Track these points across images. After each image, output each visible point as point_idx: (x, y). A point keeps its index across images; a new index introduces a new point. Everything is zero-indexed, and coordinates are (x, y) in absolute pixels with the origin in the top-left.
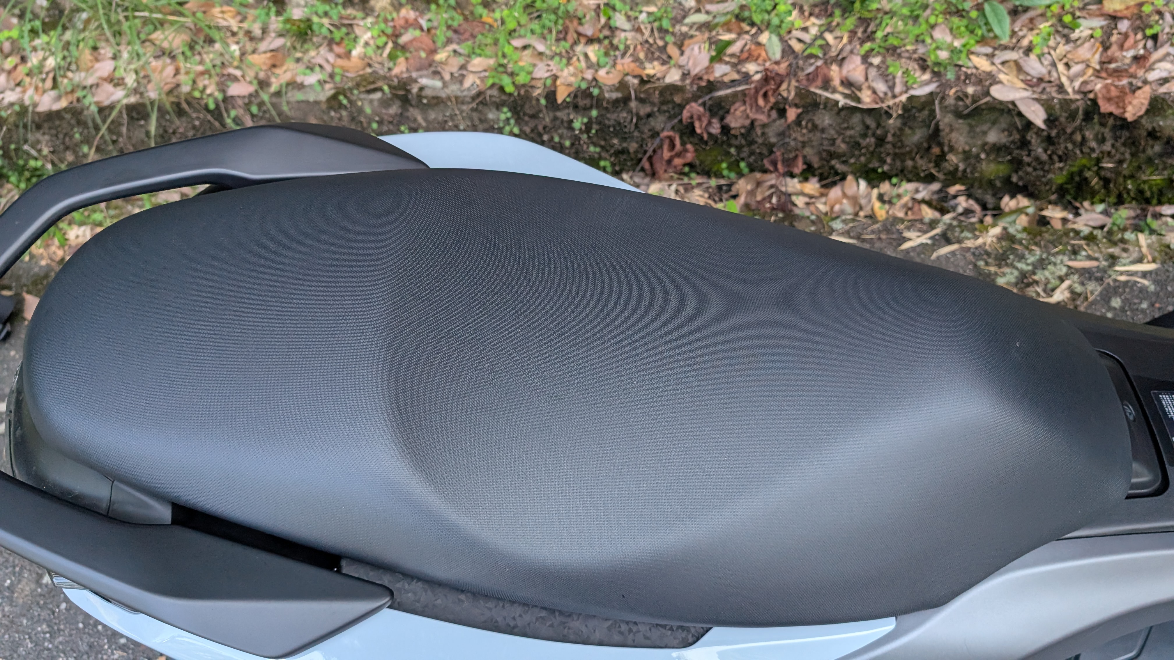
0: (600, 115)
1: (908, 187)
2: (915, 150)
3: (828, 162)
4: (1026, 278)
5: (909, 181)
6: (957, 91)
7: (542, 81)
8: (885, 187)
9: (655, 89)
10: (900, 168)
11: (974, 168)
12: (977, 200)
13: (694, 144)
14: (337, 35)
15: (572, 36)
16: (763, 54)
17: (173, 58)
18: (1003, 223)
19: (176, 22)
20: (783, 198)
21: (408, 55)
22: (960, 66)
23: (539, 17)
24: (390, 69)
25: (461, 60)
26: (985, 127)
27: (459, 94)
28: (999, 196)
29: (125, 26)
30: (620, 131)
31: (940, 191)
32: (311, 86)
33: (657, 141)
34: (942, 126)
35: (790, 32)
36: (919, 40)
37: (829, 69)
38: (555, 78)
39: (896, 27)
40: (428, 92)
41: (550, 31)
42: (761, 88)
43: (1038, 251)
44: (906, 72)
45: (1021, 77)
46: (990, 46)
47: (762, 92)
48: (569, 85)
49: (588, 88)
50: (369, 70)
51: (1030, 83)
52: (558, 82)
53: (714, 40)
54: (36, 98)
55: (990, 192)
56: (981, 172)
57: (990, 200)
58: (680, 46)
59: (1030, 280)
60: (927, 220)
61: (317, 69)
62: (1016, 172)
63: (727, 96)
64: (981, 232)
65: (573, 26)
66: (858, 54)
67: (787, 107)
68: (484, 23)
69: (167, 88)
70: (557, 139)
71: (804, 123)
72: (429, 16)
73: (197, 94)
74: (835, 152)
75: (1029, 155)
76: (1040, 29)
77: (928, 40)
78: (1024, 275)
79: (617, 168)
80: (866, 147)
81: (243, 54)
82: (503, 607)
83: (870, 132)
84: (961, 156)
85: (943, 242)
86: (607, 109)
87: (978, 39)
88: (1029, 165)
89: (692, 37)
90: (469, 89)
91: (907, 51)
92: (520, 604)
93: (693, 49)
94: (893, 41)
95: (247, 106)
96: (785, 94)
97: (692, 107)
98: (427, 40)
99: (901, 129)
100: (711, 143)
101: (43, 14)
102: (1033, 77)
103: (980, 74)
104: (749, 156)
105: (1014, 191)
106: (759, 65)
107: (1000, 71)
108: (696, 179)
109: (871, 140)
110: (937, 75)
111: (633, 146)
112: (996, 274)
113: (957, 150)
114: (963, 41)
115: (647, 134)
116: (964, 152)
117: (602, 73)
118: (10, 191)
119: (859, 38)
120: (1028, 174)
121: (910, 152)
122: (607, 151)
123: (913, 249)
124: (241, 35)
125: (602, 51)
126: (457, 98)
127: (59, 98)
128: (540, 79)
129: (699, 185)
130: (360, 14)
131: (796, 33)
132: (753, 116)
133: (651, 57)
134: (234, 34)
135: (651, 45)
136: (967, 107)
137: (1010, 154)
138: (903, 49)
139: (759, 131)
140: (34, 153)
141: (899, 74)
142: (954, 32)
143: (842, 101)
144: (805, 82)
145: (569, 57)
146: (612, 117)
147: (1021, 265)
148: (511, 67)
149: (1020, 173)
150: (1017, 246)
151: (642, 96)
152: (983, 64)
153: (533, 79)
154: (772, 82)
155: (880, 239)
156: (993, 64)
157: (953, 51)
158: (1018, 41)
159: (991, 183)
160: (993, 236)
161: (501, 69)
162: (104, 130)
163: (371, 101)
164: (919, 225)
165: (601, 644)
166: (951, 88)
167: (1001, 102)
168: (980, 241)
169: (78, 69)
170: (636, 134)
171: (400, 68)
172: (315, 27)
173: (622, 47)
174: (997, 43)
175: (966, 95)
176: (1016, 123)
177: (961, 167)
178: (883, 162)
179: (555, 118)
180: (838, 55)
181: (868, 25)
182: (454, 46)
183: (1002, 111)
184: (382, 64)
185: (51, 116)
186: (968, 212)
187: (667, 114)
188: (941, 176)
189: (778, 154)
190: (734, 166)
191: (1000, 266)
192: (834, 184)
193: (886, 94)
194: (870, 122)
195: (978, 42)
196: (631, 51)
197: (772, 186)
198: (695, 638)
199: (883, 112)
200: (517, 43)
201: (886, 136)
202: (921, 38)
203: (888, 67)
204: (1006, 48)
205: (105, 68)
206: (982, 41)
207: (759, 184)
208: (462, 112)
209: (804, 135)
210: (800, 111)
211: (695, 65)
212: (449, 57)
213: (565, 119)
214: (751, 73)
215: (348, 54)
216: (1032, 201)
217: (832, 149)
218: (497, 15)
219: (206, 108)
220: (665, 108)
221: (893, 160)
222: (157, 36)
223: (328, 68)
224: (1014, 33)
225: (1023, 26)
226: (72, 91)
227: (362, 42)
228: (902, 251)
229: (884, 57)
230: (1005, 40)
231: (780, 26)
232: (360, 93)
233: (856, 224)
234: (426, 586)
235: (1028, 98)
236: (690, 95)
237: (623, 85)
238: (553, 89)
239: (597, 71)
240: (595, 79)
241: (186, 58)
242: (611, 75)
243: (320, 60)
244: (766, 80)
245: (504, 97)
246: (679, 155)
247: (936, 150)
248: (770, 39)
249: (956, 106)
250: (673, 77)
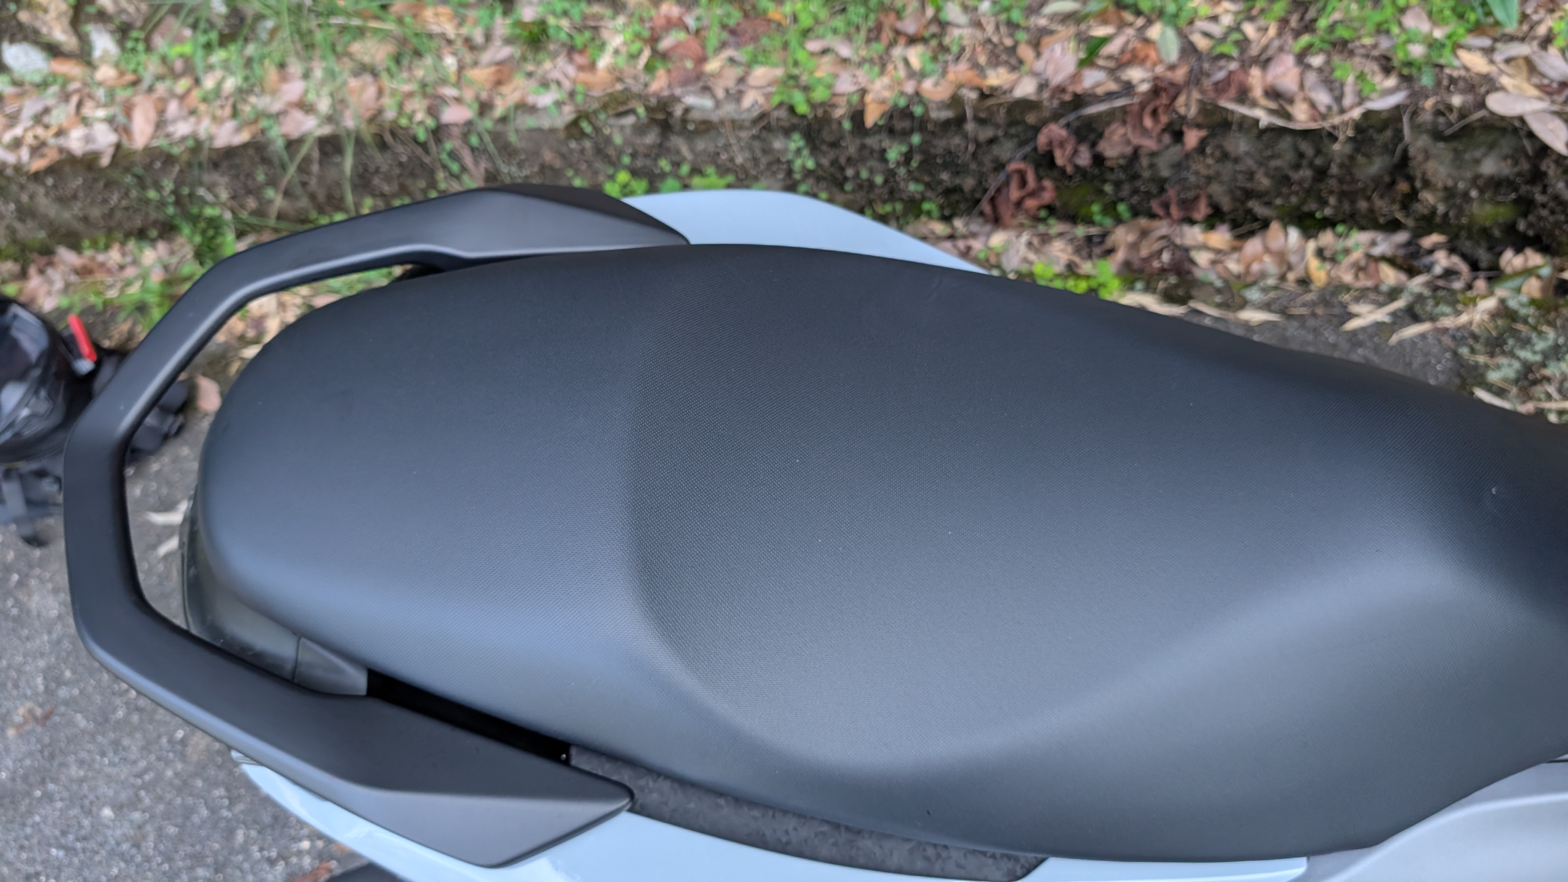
0: (924, 142)
1: (1359, 239)
2: (1372, 185)
3: (1243, 203)
4: (1531, 371)
5: (1362, 228)
6: (1438, 102)
7: (845, 99)
8: (1327, 238)
9: (1001, 104)
10: (1347, 212)
11: (1460, 212)
12: (1464, 257)
13: (1054, 180)
14: (579, 40)
15: (887, 35)
16: (1153, 55)
17: (375, 74)
18: (1501, 292)
19: (380, 30)
20: (1178, 254)
21: (670, 66)
22: (1441, 67)
23: (844, 10)
24: (646, 85)
25: (738, 71)
26: (1478, 154)
27: (736, 116)
28: (1498, 249)
29: (319, 36)
30: (951, 162)
31: (1409, 244)
32: (545, 109)
33: (1002, 177)
34: (1412, 152)
35: (1191, 22)
36: (1381, 30)
37: (1247, 74)
38: (863, 92)
39: (1347, 11)
40: (695, 115)
41: (858, 28)
42: (1148, 103)
43: (1551, 334)
44: (1361, 77)
45: (1536, 80)
46: (1488, 36)
47: (1149, 109)
48: (883, 102)
49: (908, 106)
50: (619, 87)
51: (1548, 89)
52: (869, 98)
53: (1084, 37)
54: (214, 130)
55: (1484, 244)
56: (1471, 216)
57: (1483, 256)
58: (1036, 46)
59: (1538, 376)
60: (1384, 288)
61: (553, 87)
62: (1525, 215)
63: (1100, 115)
64: (1465, 304)
65: (889, 20)
66: (1290, 52)
67: (1185, 129)
68: (769, 21)
69: (368, 114)
70: (864, 174)
71: (1208, 150)
72: (698, 11)
73: (404, 122)
74: (1253, 191)
75: (1544, 192)
76: (1565, 10)
77: (1395, 30)
78: (1528, 368)
79: (947, 212)
80: (1300, 183)
81: (461, 68)
82: (774, 817)
83: (1305, 162)
84: (1441, 194)
85: (1407, 319)
86: (933, 133)
87: (1469, 26)
88: (1544, 206)
89: (1051, 32)
90: (749, 110)
91: (1364, 46)
92: (794, 814)
93: (1053, 50)
94: (1342, 32)
95: (465, 136)
96: (1182, 111)
97: (1050, 130)
98: (695, 45)
99: (1352, 158)
100: (1078, 178)
101: (220, 23)
102: (1552, 81)
103: (1472, 78)
104: (1131, 196)
105: (1520, 244)
106: (1146, 70)
107: (1502, 72)
108: (1056, 227)
109: (1306, 173)
110: (1407, 79)
111: (969, 183)
112: (1487, 366)
113: (1435, 185)
114: (1448, 30)
115: (988, 165)
116: (1446, 189)
117: (927, 85)
118: (182, 246)
119: (1293, 30)
120: (1540, 218)
121: (1364, 190)
122: (933, 189)
123: (1363, 329)
124: (459, 44)
125: (929, 54)
126: (733, 122)
127: (238, 130)
128: (842, 95)
129: (1061, 235)
130: (608, 12)
131: (1201, 25)
132: (1136, 140)
133: (995, 61)
134: (450, 42)
135: (995, 46)
136: (1450, 124)
137: (1516, 190)
138: (1357, 43)
139: (1145, 162)
140: (209, 197)
141: (1350, 79)
142: (1434, 16)
143: (1265, 119)
144: (1212, 94)
145: (882, 63)
146: (940, 145)
147: (1525, 354)
148: (805, 79)
149: (1531, 218)
150: (1520, 326)
151: (983, 115)
152: (1477, 63)
153: (834, 95)
154: (1164, 95)
155: (1314, 315)
156: (1492, 62)
157: (1433, 45)
158: (1532, 28)
159: (1485, 232)
160: (1483, 312)
161: (791, 83)
162: (292, 170)
163: (622, 128)
164: (1372, 296)
165: (899, 871)
166: (1427, 97)
167: (1502, 118)
168: (1464, 318)
169: (263, 91)
170: (973, 166)
171: (659, 84)
172: (551, 32)
173: (955, 49)
174: (1499, 32)
175: (1450, 108)
176: (1524, 147)
177: (1441, 209)
178: (1324, 203)
179: (863, 147)
180: (1259, 56)
181: (1307, 10)
182: (729, 52)
183: (1503, 131)
184: (635, 78)
185: (230, 152)
186: (1449, 273)
187: (1016, 140)
188: (1410, 222)
189: (1172, 193)
190: (1110, 209)
191: (1492, 355)
192: (1251, 234)
193: (1329, 108)
194: (1306, 147)
195: (1470, 31)
196: (967, 54)
197: (1163, 237)
198: (1025, 871)
199: (1324, 134)
200: (814, 46)
201: (1328, 167)
202: (1385, 26)
203: (1333, 70)
204: (1511, 38)
205: (294, 89)
206: (1477, 29)
207: (1144, 234)
208: (739, 139)
209: (1209, 166)
210: (1203, 133)
211: (1056, 72)
212: (722, 68)
213: (876, 147)
214: (1134, 82)
215: (592, 66)
216: (1548, 258)
217: (1249, 185)
218: (788, 8)
219: (415, 139)
220: (1013, 131)
221: (1340, 201)
222: (356, 48)
223: (567, 85)
224: (1524, 17)
225: (1539, 6)
226: (256, 121)
227: (610, 49)
228: (1347, 332)
229: (1329, 55)
230: (1511, 27)
231: (1176, 16)
232: (608, 117)
233: (1279, 293)
234: (676, 786)
235: (1544, 111)
236: (1047, 114)
237: (955, 101)
238: (859, 108)
239: (919, 82)
240: (917, 94)
241: (391, 75)
242: (940, 89)
243: (556, 75)
244: (1156, 91)
245: (795, 121)
246: (1033, 194)
247: (1403, 186)
248: (1163, 34)
249: (1435, 124)
250: (1026, 88)
